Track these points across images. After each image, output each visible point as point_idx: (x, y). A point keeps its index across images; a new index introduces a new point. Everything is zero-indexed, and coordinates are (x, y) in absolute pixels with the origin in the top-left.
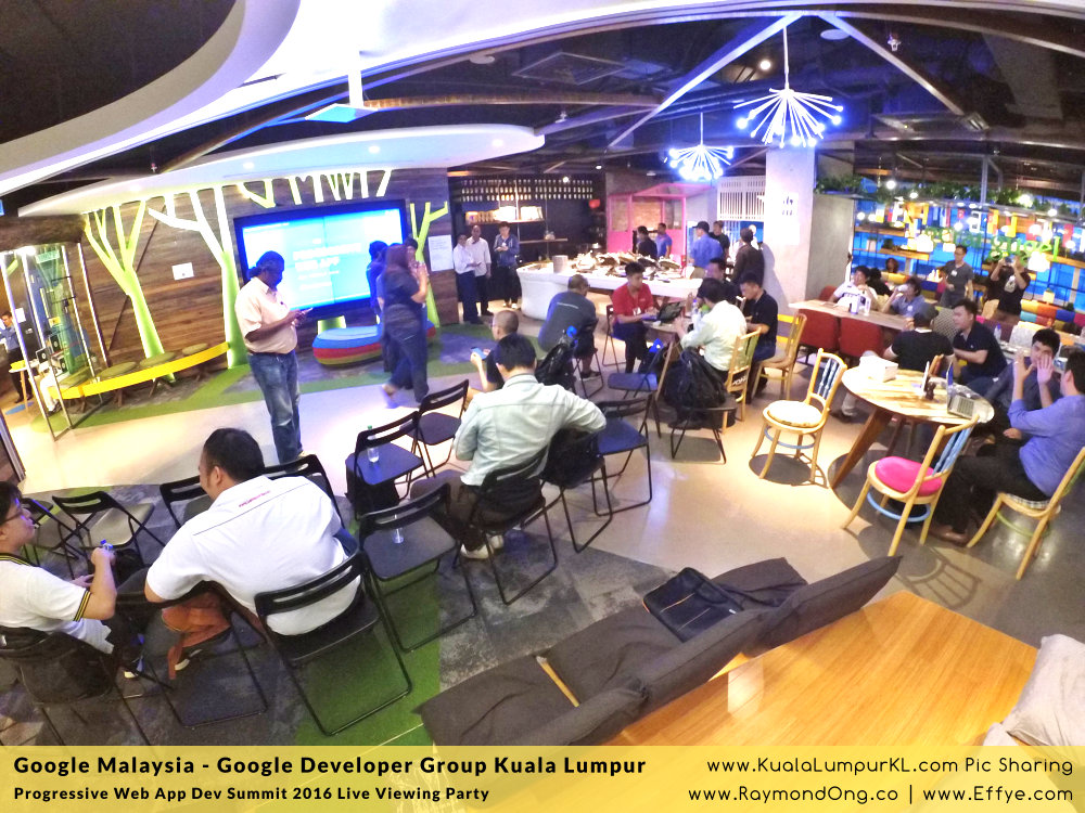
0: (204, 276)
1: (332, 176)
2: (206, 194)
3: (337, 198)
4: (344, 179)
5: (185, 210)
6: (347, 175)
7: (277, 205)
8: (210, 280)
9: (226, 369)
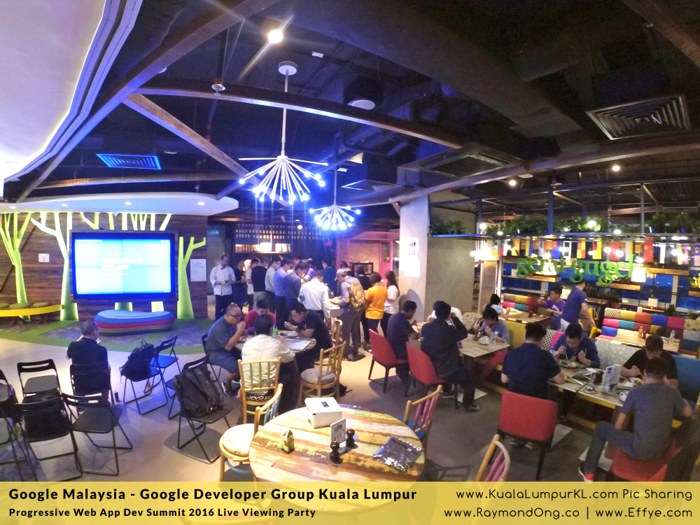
0: (55, 263)
1: (134, 215)
2: (63, 216)
3: (135, 228)
4: (141, 217)
5: (50, 223)
6: (143, 215)
7: (100, 228)
8: (57, 266)
9: (59, 320)
